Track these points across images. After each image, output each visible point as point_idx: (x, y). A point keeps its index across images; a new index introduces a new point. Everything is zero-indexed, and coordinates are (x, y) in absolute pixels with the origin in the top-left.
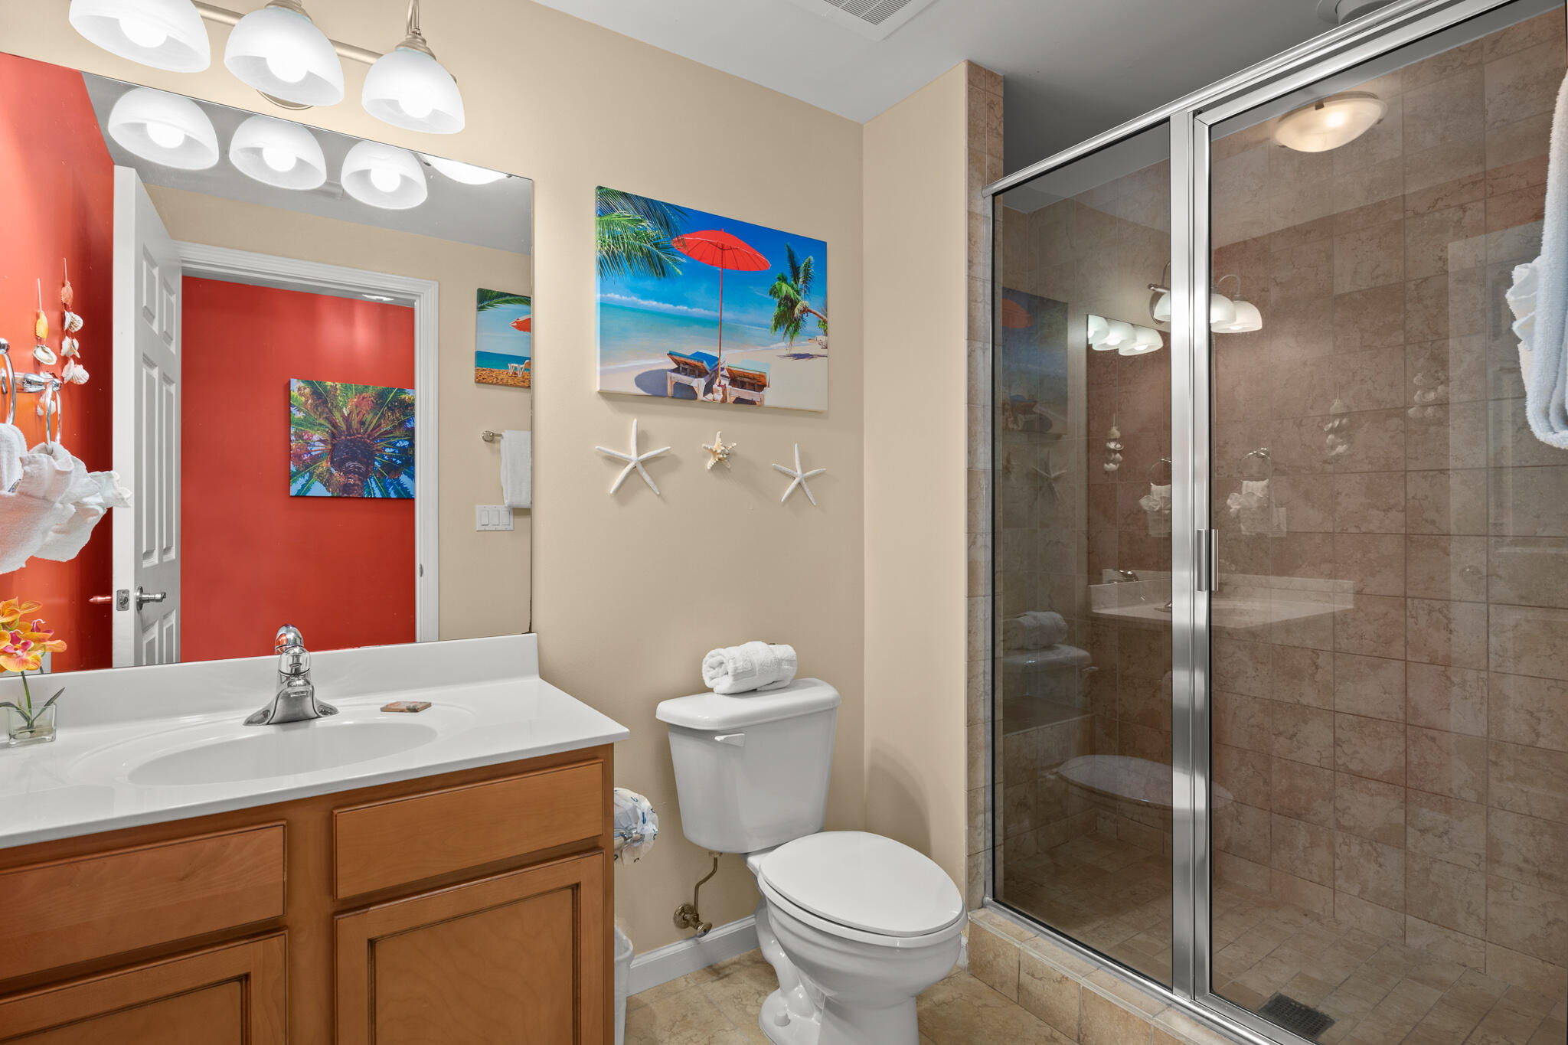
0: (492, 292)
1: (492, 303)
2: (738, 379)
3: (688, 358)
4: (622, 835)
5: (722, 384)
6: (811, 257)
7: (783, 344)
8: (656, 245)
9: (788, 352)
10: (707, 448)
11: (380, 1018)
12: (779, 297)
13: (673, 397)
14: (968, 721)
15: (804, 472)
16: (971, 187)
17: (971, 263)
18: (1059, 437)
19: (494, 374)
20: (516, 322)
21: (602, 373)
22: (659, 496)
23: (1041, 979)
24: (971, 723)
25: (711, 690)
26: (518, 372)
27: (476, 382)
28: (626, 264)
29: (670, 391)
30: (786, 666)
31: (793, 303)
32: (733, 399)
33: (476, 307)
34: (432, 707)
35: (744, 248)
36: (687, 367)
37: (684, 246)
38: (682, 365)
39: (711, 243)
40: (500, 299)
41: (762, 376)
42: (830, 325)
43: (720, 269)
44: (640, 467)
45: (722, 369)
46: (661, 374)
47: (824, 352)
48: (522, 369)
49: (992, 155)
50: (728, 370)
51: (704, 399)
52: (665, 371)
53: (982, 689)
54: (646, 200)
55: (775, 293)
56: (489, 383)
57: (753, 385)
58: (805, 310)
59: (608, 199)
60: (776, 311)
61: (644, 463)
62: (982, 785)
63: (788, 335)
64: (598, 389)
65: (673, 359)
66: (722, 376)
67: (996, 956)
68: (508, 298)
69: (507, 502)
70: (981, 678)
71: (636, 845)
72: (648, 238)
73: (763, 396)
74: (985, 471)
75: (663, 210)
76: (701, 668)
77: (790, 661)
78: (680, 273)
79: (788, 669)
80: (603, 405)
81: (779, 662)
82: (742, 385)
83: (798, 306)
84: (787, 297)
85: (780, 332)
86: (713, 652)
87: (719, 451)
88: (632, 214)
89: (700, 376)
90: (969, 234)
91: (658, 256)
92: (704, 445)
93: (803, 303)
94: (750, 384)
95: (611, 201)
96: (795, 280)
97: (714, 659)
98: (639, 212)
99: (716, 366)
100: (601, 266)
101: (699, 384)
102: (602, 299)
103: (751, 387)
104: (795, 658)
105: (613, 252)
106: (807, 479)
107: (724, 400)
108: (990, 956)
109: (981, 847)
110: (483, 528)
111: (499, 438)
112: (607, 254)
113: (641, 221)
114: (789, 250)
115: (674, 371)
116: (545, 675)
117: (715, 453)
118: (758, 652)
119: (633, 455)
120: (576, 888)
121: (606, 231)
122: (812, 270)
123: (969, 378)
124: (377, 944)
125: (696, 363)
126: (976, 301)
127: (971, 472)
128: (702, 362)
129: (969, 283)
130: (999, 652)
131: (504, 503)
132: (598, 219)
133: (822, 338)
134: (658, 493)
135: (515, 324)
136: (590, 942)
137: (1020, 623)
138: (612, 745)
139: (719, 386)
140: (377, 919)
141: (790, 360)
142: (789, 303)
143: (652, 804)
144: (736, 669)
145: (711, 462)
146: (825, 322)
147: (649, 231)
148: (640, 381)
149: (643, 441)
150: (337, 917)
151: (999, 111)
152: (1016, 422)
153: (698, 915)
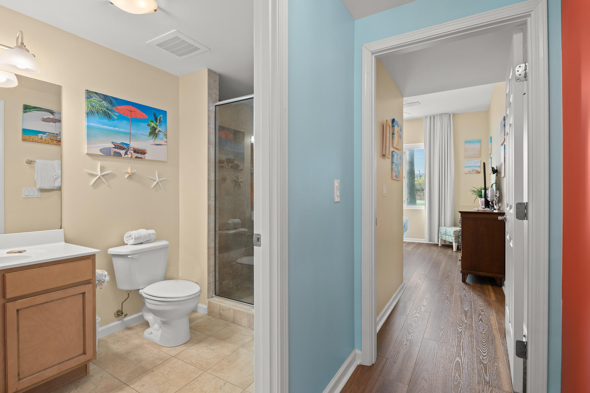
0: (30, 106)
1: (31, 110)
2: (136, 151)
3: (118, 144)
4: (98, 280)
5: (131, 152)
6: (162, 115)
7: (152, 141)
8: (107, 109)
9: (154, 143)
10: (126, 172)
11: (20, 332)
12: (150, 127)
13: (113, 156)
14: (208, 248)
15: (159, 179)
16: (209, 103)
17: (209, 124)
18: (242, 170)
19: (31, 138)
20: (42, 118)
21: (88, 148)
22: (108, 186)
23: (225, 310)
24: (209, 248)
25: (127, 244)
26: (43, 138)
27: (22, 140)
28: (96, 114)
29: (112, 154)
30: (152, 236)
31: (155, 129)
32: (135, 157)
33: (22, 111)
34: (26, 251)
35: (139, 111)
36: (118, 147)
37: (117, 110)
38: (116, 146)
39: (127, 109)
40: (34, 109)
41: (145, 150)
42: (168, 136)
43: (130, 118)
44: (101, 177)
45: (131, 148)
46: (109, 149)
47: (166, 144)
48: (45, 136)
49: (215, 94)
50: (133, 148)
51: (124, 157)
52: (110, 148)
53: (212, 239)
54: (104, 95)
55: (149, 125)
56: (29, 141)
57: (142, 153)
58: (159, 131)
59: (89, 94)
60: (149, 131)
61: (103, 176)
62: (212, 265)
63: (154, 138)
64: (86, 153)
65: (113, 144)
66: (131, 150)
67: (215, 308)
68: (38, 109)
69: (38, 187)
70: (212, 236)
71: (102, 283)
72: (104, 107)
73: (145, 156)
74: (213, 180)
75: (110, 98)
76: (124, 238)
77: (153, 234)
78: (116, 118)
79: (153, 236)
80: (88, 157)
81: (150, 235)
82: (138, 153)
83: (157, 130)
84: (153, 127)
85: (151, 137)
86: (127, 233)
87: (130, 173)
88: (99, 99)
89: (123, 149)
90: (208, 116)
91: (108, 112)
92: (124, 171)
93: (159, 129)
94: (140, 152)
95: (91, 95)
96: (156, 122)
97: (128, 235)
98: (101, 99)
99: (129, 147)
100: (87, 114)
101: (123, 152)
102: (87, 125)
103: (141, 153)
104: (155, 233)
105: (92, 110)
106: (160, 181)
107: (132, 157)
108: (213, 309)
109: (212, 282)
110: (26, 197)
111: (34, 162)
112: (90, 111)
113: (102, 101)
114: (154, 113)
115: (113, 148)
116: (66, 241)
117: (128, 173)
118: (143, 232)
119: (99, 173)
120: (84, 294)
121: (89, 104)
122: (162, 119)
123: (208, 155)
124: (19, 311)
125: (121, 146)
126: (210, 134)
127: (209, 180)
128: (124, 145)
129: (208, 129)
130: (217, 229)
131: (36, 187)
132: (86, 100)
133: (166, 140)
134: (108, 185)
135: (42, 119)
136: (89, 308)
137: (227, 222)
138: (95, 254)
139: (130, 153)
140: (19, 304)
141: (154, 146)
142: (154, 129)
143: (108, 273)
144: (135, 237)
145: (127, 176)
146: (166, 135)
147: (105, 104)
148: (101, 151)
149: (102, 169)
150: (6, 304)
151: (217, 83)
152: (228, 165)
153: (122, 312)
